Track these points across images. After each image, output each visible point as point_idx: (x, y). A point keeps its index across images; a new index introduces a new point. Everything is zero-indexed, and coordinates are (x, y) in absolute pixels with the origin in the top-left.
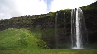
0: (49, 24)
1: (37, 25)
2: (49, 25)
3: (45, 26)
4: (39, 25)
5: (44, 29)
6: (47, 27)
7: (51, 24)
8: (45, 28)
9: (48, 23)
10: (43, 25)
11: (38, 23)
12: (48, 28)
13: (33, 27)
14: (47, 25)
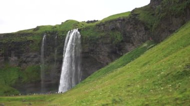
0: (32, 56)
1: (10, 56)
2: (32, 58)
3: (24, 59)
4: (15, 56)
5: (24, 64)
6: (30, 61)
7: (36, 56)
8: (26, 63)
9: (31, 54)
10: (21, 57)
11: (13, 52)
12: (30, 63)
13: (3, 60)
14: (29, 57)
